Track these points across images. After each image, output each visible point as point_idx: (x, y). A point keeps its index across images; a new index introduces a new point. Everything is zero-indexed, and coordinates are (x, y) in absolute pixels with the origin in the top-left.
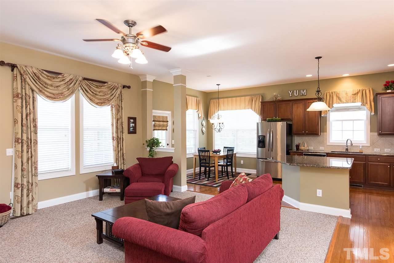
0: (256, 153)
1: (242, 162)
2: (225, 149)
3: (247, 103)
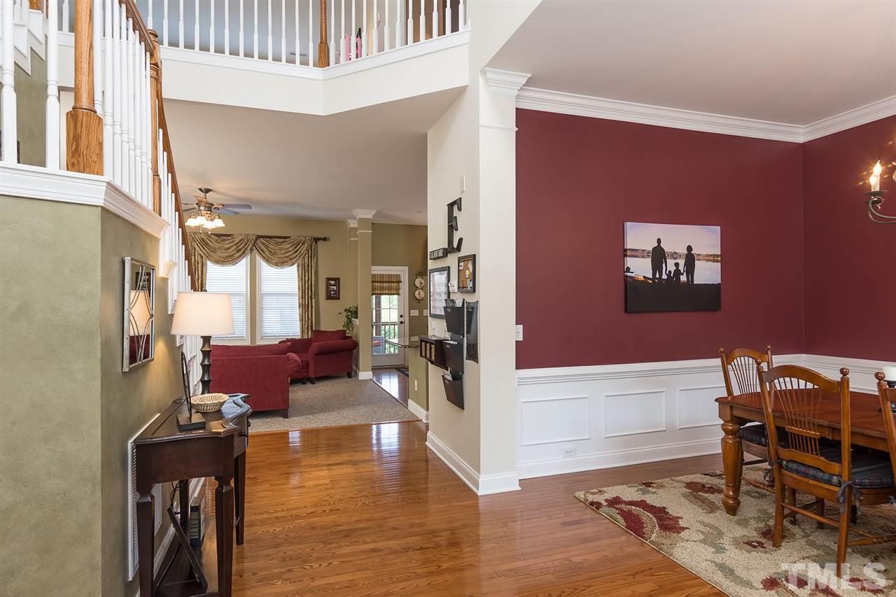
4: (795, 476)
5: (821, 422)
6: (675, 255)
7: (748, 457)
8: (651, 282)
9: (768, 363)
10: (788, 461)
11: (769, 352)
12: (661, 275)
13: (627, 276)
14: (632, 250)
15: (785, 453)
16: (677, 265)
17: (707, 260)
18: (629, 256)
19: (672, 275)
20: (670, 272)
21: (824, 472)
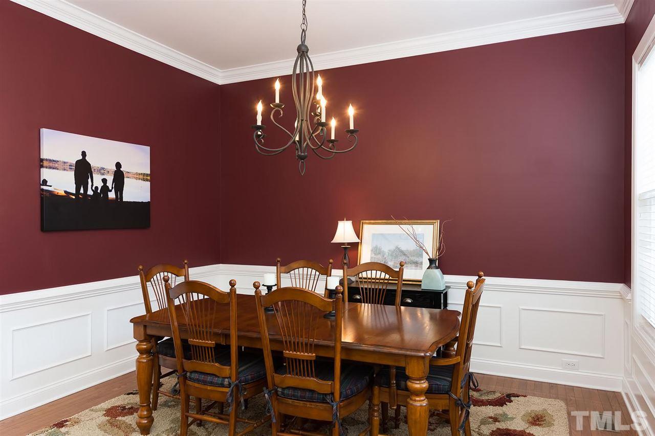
4: (196, 385)
5: (216, 330)
6: (101, 171)
7: (164, 371)
8: (74, 197)
9: (185, 276)
10: (191, 372)
11: (186, 266)
12: (86, 190)
13: (43, 189)
14: (50, 161)
15: (189, 365)
16: (104, 181)
17: (136, 179)
18: (46, 167)
19: (99, 191)
20: (97, 188)
21: (219, 377)
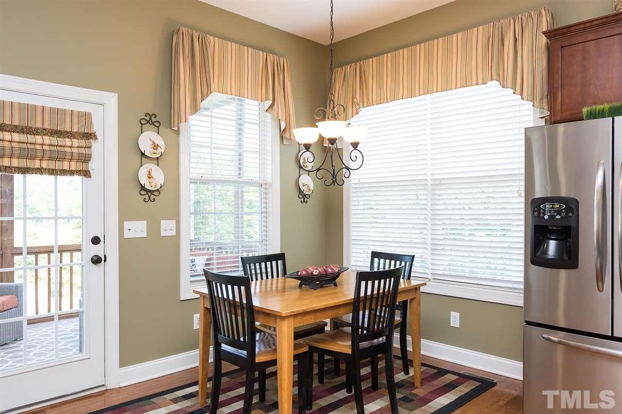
0: (522, 286)
1: (455, 319)
2: (376, 260)
3: (477, 54)
